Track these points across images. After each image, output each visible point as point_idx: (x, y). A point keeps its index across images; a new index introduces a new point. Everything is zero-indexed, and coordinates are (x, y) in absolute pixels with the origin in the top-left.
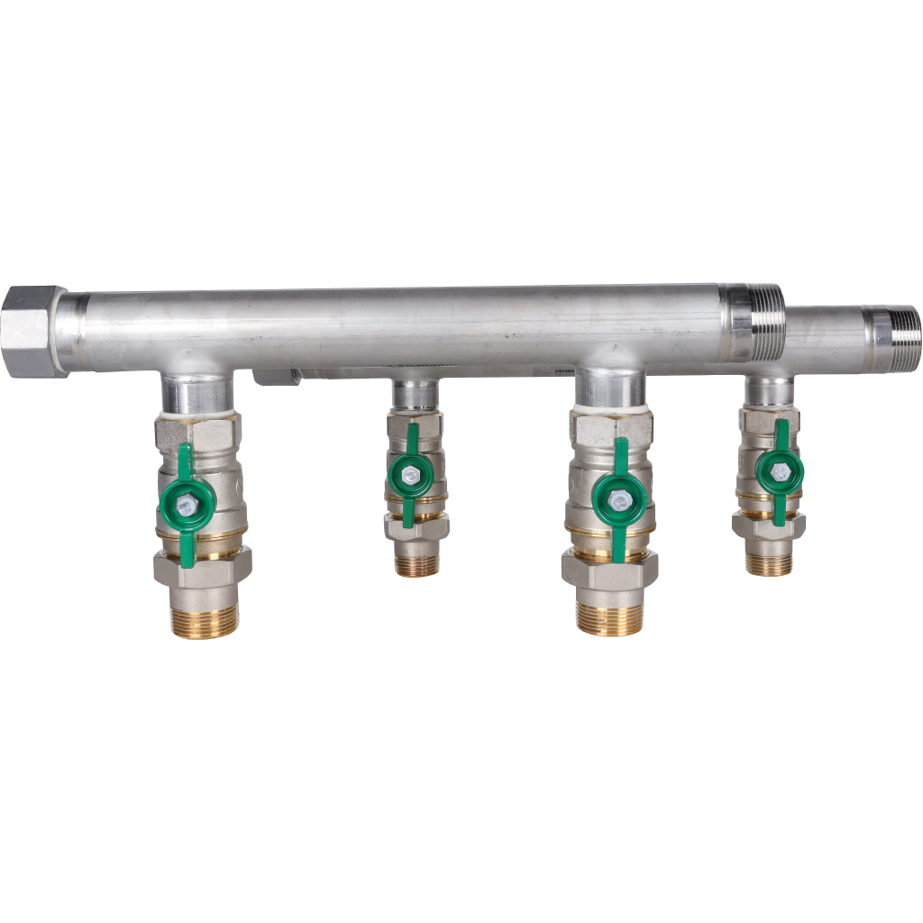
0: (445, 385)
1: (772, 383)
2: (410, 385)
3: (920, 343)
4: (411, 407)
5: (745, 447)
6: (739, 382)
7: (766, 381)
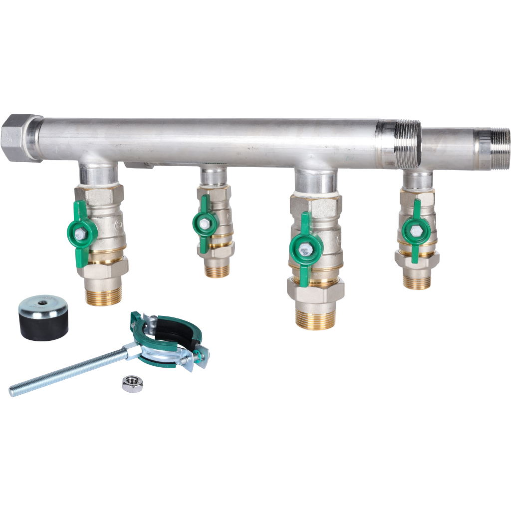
0: (230, 170)
1: (420, 175)
2: (210, 171)
3: (509, 152)
4: (211, 184)
5: (402, 213)
6: (399, 174)
7: (415, 174)
